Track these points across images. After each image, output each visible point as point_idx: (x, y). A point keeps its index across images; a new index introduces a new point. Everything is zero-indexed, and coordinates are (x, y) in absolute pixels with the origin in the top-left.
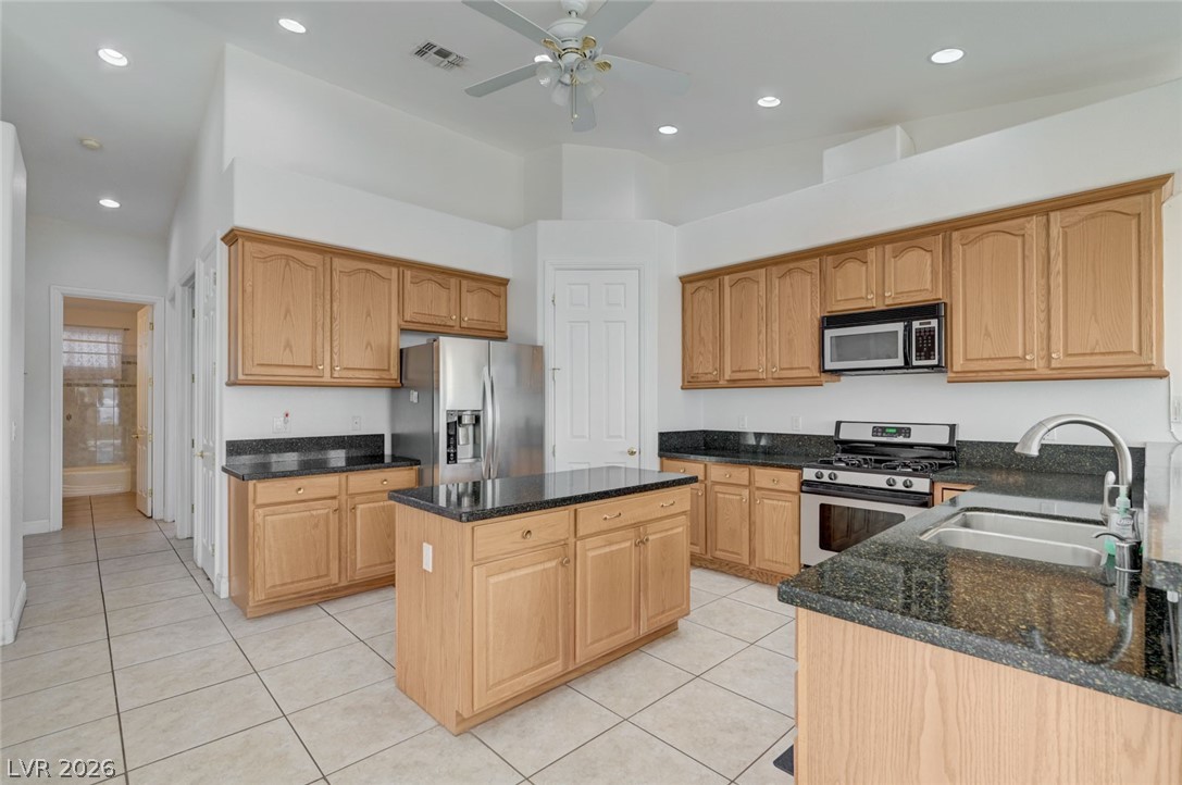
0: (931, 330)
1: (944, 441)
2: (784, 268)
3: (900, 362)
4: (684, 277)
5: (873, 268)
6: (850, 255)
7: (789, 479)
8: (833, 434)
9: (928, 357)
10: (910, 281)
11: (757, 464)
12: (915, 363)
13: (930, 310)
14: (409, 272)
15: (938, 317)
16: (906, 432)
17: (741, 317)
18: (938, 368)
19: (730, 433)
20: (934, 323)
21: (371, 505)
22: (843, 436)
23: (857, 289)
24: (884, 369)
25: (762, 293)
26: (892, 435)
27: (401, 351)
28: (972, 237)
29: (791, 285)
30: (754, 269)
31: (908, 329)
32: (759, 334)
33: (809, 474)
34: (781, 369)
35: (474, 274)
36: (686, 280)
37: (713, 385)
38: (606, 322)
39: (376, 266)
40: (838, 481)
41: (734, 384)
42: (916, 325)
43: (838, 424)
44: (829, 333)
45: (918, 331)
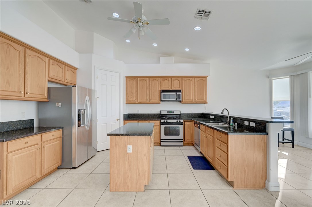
0: (180, 94)
1: (179, 114)
2: (152, 79)
3: (175, 100)
4: (127, 77)
5: (170, 82)
6: (166, 79)
7: (158, 122)
8: (160, 113)
9: (180, 99)
10: (176, 86)
11: (150, 120)
12: (177, 100)
13: (180, 91)
14: (51, 60)
15: (181, 92)
16: (173, 112)
17: (142, 88)
18: (180, 101)
19: (136, 114)
20: (180, 93)
21: (49, 145)
22: (162, 113)
23: (167, 86)
24: (172, 101)
25: (148, 83)
26: (171, 113)
27: (48, 88)
28: (185, 80)
29: (154, 83)
30: (145, 78)
31: (176, 93)
32: (147, 92)
33: (162, 121)
34: (152, 100)
35: (69, 65)
36: (127, 78)
37: (135, 103)
38: (111, 85)
39: (41, 55)
40: (168, 122)
41: (140, 103)
42: (178, 93)
43: (161, 111)
44: (162, 93)
45: (178, 94)
